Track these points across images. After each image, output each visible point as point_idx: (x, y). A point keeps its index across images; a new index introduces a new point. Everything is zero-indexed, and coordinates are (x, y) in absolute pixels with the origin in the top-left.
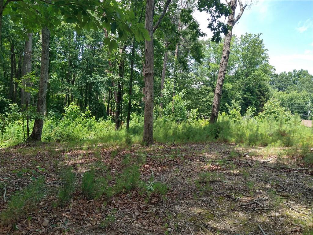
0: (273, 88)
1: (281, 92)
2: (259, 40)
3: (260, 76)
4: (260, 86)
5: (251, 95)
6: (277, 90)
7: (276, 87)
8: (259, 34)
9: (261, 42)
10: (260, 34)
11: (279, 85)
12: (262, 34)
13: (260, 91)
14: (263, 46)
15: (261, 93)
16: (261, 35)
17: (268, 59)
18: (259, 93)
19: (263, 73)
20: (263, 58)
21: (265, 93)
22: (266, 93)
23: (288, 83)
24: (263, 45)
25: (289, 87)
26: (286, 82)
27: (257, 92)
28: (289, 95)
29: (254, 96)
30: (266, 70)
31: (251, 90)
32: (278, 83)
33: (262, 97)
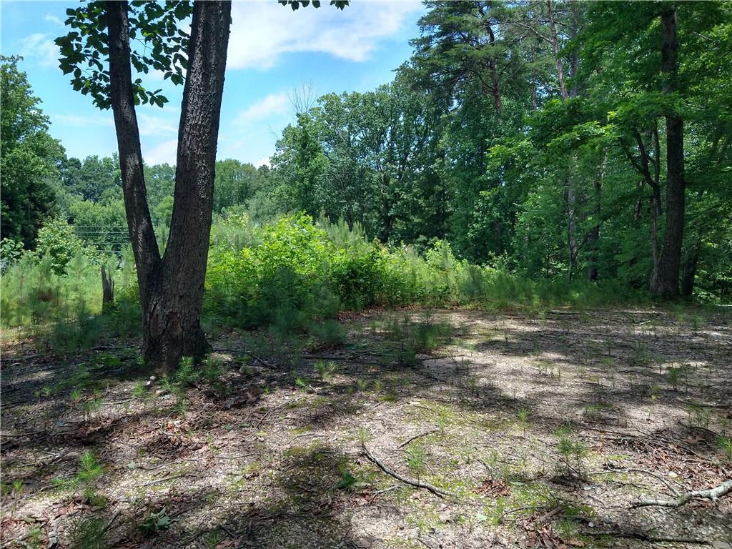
0: (72, 192)
1: (89, 203)
2: (17, 73)
3: (27, 162)
4: (32, 187)
5: (10, 210)
6: (82, 197)
7: (78, 190)
8: (13, 57)
9: (23, 77)
10: (16, 57)
11: (83, 184)
12: (22, 57)
13: (32, 199)
14: (28, 89)
15: (36, 204)
16: (20, 59)
17: (47, 124)
18: (32, 205)
19: (33, 157)
20: (34, 118)
21: (45, 204)
22: (50, 204)
23: (103, 182)
24: (29, 87)
25: (106, 192)
26: (99, 179)
27: (27, 201)
28: (106, 210)
29: (17, 212)
30: (43, 150)
31: (8, 197)
32: (80, 181)
33: (39, 213)
